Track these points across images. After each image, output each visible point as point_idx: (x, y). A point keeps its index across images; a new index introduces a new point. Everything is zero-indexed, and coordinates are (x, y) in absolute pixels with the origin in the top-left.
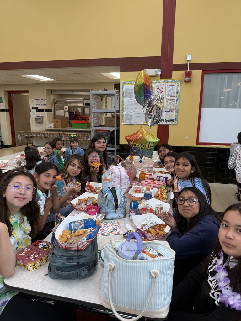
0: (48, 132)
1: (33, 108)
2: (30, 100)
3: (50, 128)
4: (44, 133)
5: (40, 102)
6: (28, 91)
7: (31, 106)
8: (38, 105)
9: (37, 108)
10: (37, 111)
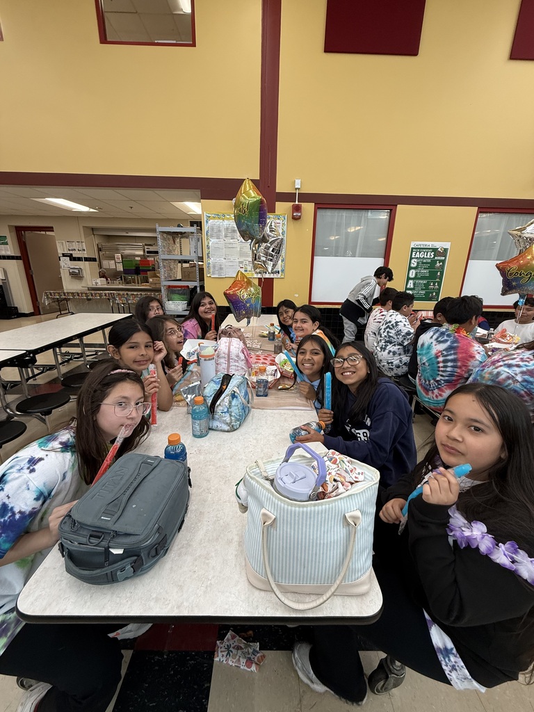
0: (93, 292)
1: (64, 255)
2: (57, 242)
3: (95, 286)
4: (87, 293)
5: (75, 246)
6: (52, 228)
7: (60, 252)
8: (72, 250)
9: (71, 254)
10: (71, 260)
